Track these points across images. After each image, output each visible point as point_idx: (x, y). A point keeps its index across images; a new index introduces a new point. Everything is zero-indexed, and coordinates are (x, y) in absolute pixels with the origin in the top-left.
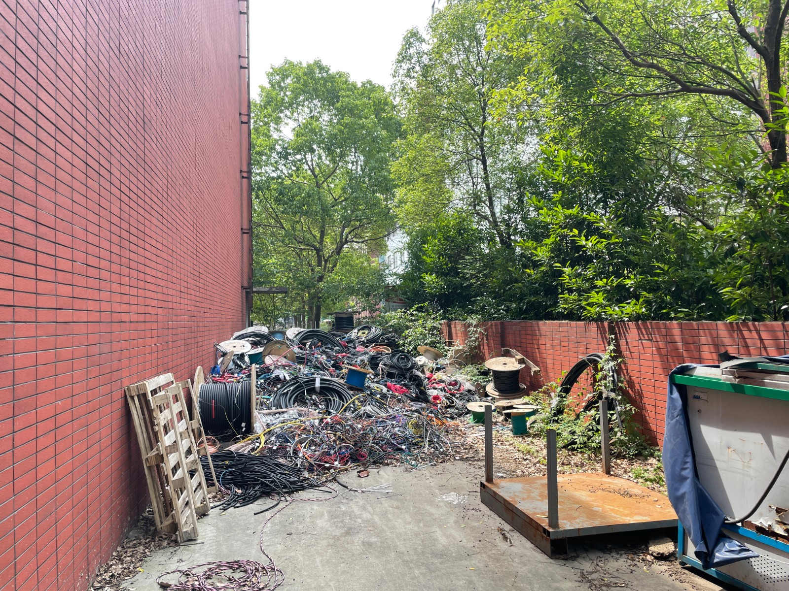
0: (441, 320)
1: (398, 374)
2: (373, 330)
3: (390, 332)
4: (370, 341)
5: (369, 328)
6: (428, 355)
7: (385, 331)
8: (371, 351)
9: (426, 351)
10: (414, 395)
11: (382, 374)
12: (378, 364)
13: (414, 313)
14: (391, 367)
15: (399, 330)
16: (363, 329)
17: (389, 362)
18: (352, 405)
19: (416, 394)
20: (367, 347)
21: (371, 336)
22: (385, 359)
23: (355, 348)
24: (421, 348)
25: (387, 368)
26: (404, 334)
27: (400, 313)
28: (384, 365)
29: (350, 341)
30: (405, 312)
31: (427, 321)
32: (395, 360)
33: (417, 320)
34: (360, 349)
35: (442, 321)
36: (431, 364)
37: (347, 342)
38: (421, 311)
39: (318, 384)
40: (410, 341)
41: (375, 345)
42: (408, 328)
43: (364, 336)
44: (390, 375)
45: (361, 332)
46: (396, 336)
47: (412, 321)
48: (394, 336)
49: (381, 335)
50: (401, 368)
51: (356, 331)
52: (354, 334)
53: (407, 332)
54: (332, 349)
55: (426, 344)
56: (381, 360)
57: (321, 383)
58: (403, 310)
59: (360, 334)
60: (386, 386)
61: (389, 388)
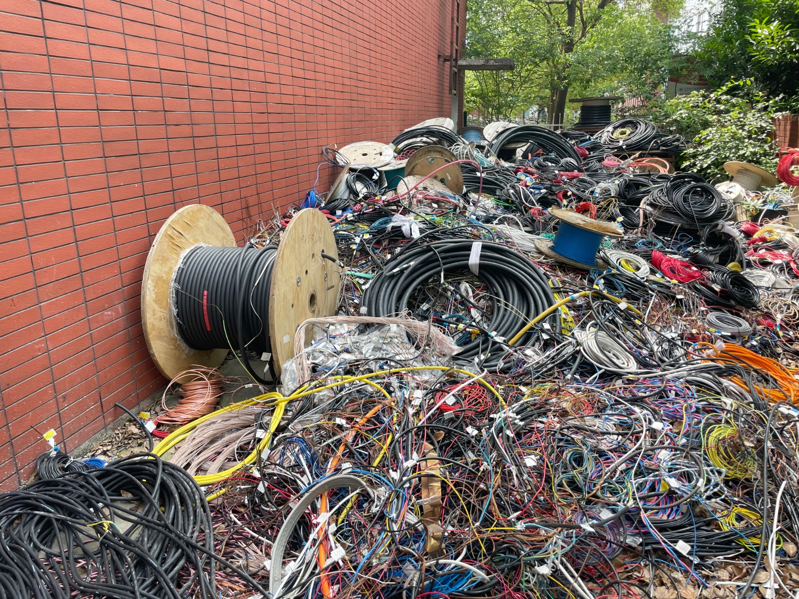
0: (775, 112)
1: (681, 229)
2: (642, 127)
3: (671, 132)
4: (632, 148)
5: (634, 125)
6: (746, 179)
7: (663, 131)
8: (631, 168)
9: (743, 171)
10: (717, 288)
11: (645, 226)
12: (637, 202)
13: (724, 97)
14: (668, 211)
15: (689, 129)
16: (623, 125)
17: (663, 200)
18: (547, 326)
19: (724, 285)
20: (624, 158)
21: (635, 138)
22: (656, 192)
23: (601, 160)
24: (732, 165)
25: (656, 212)
26: (697, 138)
27: (695, 96)
28: (651, 205)
29: (595, 147)
30: (704, 96)
31: (745, 114)
32: (678, 196)
33: (727, 111)
34: (611, 161)
35: (779, 115)
36: (754, 202)
37: (589, 150)
38: (734, 96)
39: (474, 259)
40: (709, 151)
41: (641, 156)
42: (706, 125)
43: (622, 137)
44: (662, 229)
45: (620, 130)
46: (683, 139)
47: (718, 113)
48: (678, 140)
49: (654, 138)
50: (692, 218)
51: (610, 128)
52: (605, 134)
53: (704, 133)
54: (556, 162)
55: (742, 157)
56: (648, 192)
57: (482, 257)
58: (702, 92)
59: (617, 134)
60: (647, 257)
61: (656, 265)
